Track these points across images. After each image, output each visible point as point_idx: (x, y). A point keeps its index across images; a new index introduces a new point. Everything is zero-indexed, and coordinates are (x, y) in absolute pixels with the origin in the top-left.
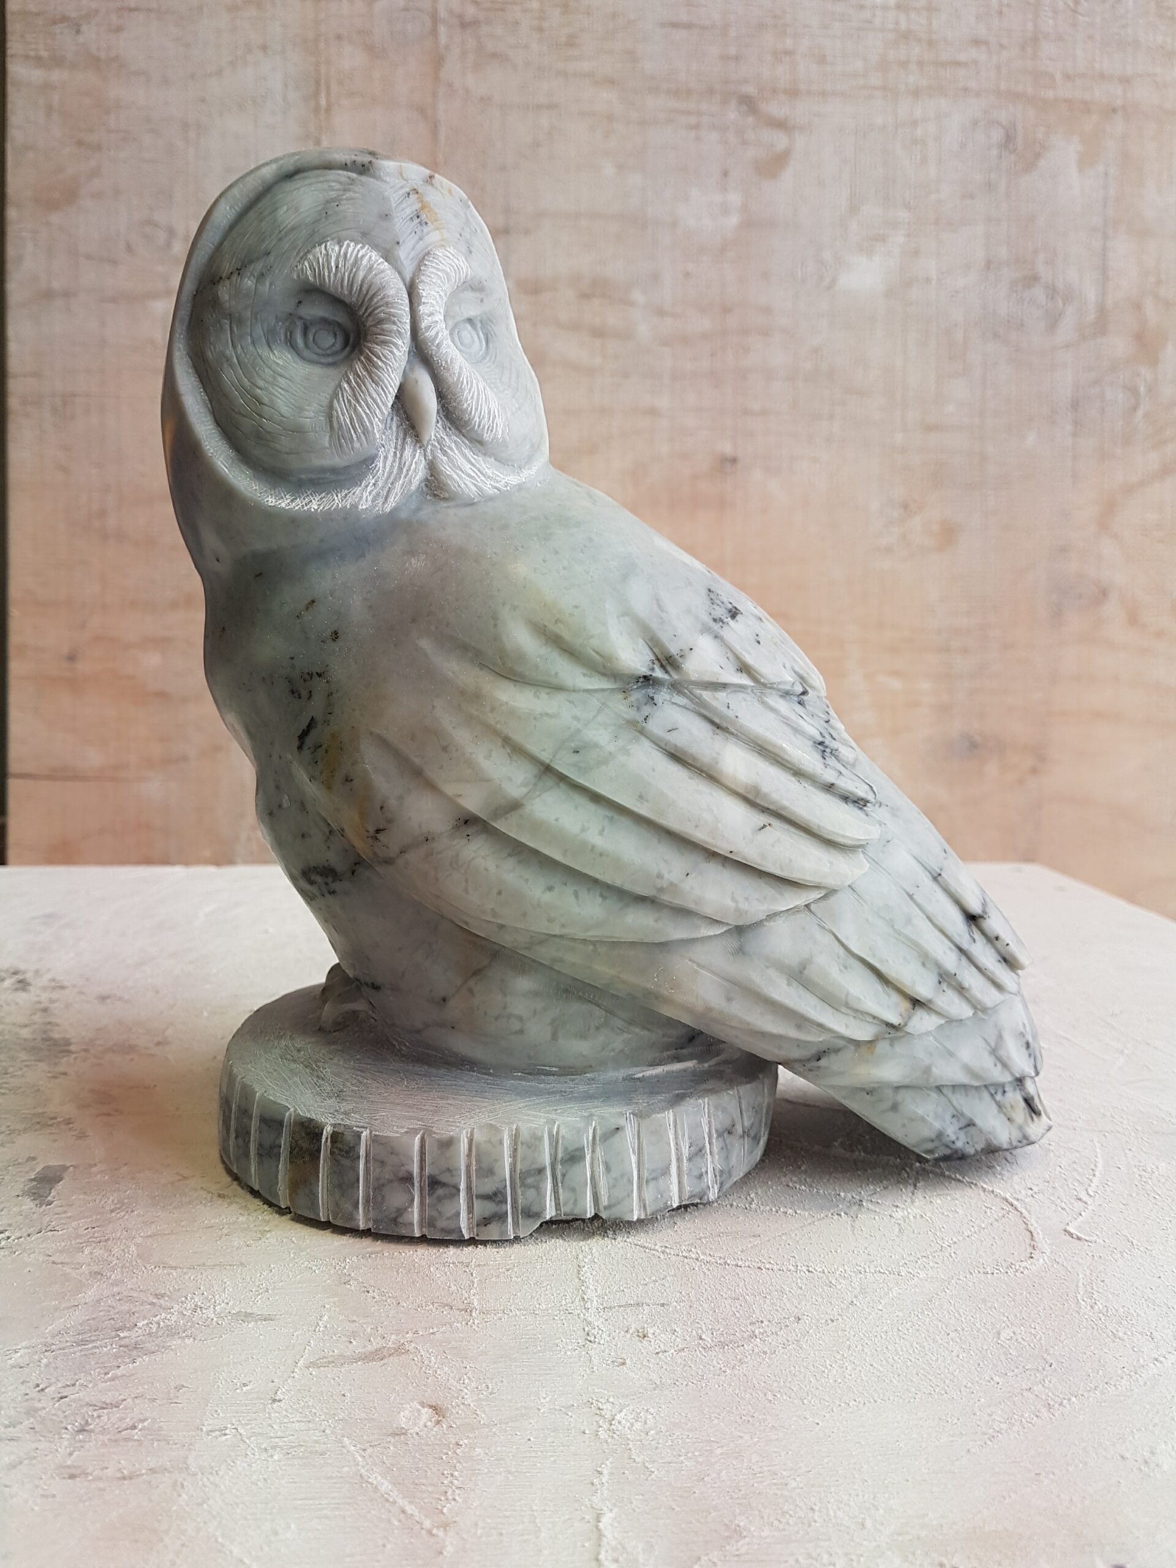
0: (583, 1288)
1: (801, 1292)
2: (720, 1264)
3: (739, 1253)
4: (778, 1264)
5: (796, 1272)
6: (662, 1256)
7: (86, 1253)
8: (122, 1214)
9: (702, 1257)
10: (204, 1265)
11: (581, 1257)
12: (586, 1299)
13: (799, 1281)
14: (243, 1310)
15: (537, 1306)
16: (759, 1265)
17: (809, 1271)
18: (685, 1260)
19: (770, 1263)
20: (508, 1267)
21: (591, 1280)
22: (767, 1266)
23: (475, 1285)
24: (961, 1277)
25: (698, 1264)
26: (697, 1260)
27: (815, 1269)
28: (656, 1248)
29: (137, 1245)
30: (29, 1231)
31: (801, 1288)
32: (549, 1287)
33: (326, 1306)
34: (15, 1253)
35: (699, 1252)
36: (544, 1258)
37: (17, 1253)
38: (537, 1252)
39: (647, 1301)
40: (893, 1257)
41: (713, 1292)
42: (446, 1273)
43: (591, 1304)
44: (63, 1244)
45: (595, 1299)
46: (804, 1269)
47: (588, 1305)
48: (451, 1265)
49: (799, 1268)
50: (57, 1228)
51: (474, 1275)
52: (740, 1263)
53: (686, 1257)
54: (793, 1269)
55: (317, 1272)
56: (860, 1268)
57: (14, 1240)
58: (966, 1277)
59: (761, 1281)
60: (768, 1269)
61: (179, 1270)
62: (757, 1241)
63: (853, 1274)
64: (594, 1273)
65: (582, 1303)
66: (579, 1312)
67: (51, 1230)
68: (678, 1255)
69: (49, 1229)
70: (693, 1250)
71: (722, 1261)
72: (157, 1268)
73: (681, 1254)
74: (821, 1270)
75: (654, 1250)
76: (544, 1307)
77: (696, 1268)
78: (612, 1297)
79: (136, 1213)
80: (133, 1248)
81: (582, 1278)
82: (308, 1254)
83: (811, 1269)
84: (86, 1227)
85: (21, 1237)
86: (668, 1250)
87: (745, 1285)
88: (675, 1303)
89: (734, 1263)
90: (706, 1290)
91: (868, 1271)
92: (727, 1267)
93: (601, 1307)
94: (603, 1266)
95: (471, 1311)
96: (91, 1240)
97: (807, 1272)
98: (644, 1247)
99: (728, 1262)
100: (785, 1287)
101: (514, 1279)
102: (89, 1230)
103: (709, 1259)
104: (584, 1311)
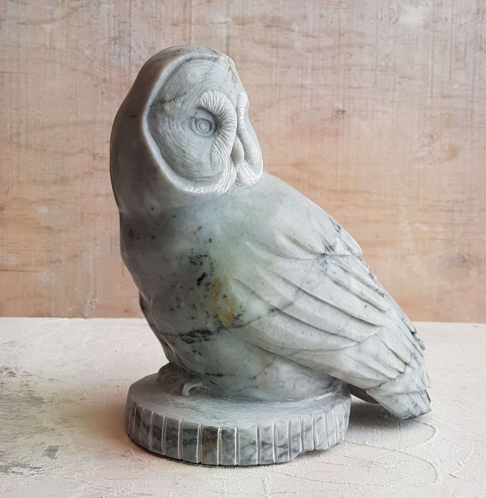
0: (265, 487)
1: (345, 490)
2: (316, 481)
3: (324, 477)
4: (337, 481)
5: (344, 484)
6: (294, 478)
7: (76, 475)
8: (86, 462)
9: (309, 478)
10: (122, 478)
11: (264, 477)
12: (266, 490)
13: (345, 486)
14: (140, 492)
15: (248, 492)
16: (331, 481)
17: (349, 484)
18: (303, 479)
19: (335, 481)
20: (236, 480)
21: (268, 485)
22: (334, 482)
23: (225, 485)
24: (406, 488)
25: (308, 480)
26: (307, 479)
27: (351, 483)
28: (292, 475)
29: (95, 472)
30: (52, 468)
31: (345, 489)
32: (252, 486)
33: (171, 491)
34: (48, 475)
35: (308, 477)
36: (250, 477)
37: (49, 475)
38: (247, 475)
39: (288, 491)
40: (382, 480)
41: (313, 489)
42: (214, 482)
43: (268, 492)
44: (66, 472)
45: (269, 490)
46: (347, 483)
47: (267, 492)
48: (215, 479)
49: (345, 482)
50: (62, 467)
51: (224, 482)
52: (323, 480)
53: (303, 478)
54: (343, 483)
55: (165, 480)
56: (368, 483)
57: (46, 471)
58: (408, 487)
59: (331, 486)
60: (334, 483)
61: (113, 480)
62: (331, 474)
63: (365, 485)
64: (269, 482)
65: (264, 491)
66: (263, 494)
67: (60, 467)
68: (300, 478)
69: (59, 467)
70: (306, 476)
71: (317, 480)
72: (105, 480)
73: (301, 477)
74: (353, 483)
75: (291, 476)
76: (251, 493)
77: (307, 482)
78: (275, 490)
79: (91, 461)
80: (93, 473)
81: (264, 484)
82: (161, 475)
83: (350, 483)
84: (73, 466)
85: (49, 470)
86: (297, 476)
87: (325, 488)
88: (298, 492)
89: (321, 480)
90: (310, 488)
91: (371, 484)
92: (319, 482)
93: (271, 493)
94: (272, 481)
95: (224, 493)
96: (76, 471)
97: (348, 484)
98: (288, 475)
99: (319, 480)
100: (340, 488)
101: (239, 484)
102: (75, 467)
103: (312, 479)
104: (265, 494)
